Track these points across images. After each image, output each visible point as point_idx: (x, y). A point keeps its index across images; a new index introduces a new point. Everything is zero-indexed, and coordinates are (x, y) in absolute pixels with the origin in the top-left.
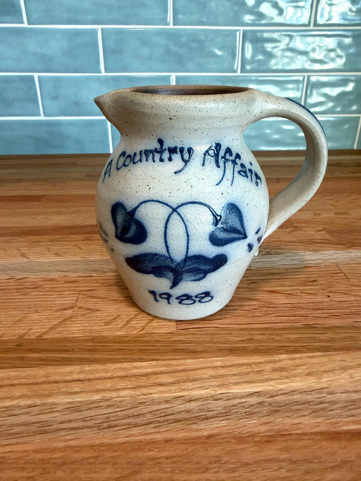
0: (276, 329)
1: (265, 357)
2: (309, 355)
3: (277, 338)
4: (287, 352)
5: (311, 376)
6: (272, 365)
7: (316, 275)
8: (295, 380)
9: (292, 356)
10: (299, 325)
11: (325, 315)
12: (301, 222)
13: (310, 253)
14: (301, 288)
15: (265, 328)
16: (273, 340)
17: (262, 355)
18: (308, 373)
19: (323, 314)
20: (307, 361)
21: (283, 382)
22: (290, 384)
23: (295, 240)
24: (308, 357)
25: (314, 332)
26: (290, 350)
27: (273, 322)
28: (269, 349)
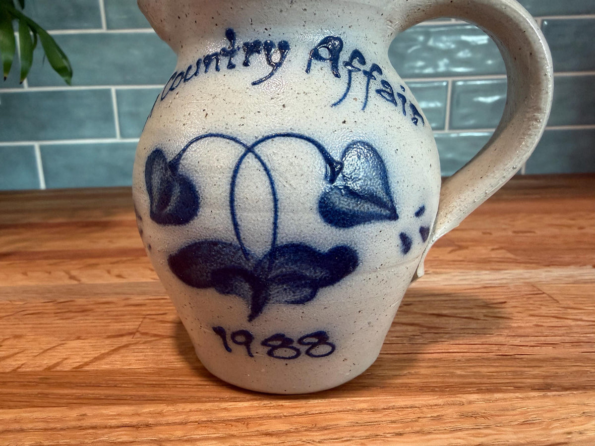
0: (454, 361)
1: (442, 397)
2: (517, 395)
3: (459, 372)
4: (480, 391)
5: (531, 426)
6: (457, 409)
7: (503, 297)
8: (503, 431)
9: (490, 396)
10: (491, 355)
11: (532, 344)
12: (466, 241)
13: (487, 272)
14: (484, 311)
15: (436, 359)
16: (453, 375)
17: (437, 395)
18: (524, 422)
19: (528, 342)
20: (518, 404)
21: (482, 434)
22: (496, 437)
23: (461, 258)
24: (517, 398)
25: (519, 365)
26: (484, 388)
27: (446, 351)
28: (448, 387)
